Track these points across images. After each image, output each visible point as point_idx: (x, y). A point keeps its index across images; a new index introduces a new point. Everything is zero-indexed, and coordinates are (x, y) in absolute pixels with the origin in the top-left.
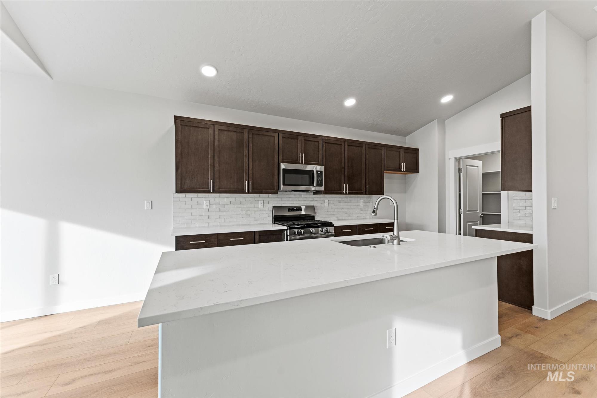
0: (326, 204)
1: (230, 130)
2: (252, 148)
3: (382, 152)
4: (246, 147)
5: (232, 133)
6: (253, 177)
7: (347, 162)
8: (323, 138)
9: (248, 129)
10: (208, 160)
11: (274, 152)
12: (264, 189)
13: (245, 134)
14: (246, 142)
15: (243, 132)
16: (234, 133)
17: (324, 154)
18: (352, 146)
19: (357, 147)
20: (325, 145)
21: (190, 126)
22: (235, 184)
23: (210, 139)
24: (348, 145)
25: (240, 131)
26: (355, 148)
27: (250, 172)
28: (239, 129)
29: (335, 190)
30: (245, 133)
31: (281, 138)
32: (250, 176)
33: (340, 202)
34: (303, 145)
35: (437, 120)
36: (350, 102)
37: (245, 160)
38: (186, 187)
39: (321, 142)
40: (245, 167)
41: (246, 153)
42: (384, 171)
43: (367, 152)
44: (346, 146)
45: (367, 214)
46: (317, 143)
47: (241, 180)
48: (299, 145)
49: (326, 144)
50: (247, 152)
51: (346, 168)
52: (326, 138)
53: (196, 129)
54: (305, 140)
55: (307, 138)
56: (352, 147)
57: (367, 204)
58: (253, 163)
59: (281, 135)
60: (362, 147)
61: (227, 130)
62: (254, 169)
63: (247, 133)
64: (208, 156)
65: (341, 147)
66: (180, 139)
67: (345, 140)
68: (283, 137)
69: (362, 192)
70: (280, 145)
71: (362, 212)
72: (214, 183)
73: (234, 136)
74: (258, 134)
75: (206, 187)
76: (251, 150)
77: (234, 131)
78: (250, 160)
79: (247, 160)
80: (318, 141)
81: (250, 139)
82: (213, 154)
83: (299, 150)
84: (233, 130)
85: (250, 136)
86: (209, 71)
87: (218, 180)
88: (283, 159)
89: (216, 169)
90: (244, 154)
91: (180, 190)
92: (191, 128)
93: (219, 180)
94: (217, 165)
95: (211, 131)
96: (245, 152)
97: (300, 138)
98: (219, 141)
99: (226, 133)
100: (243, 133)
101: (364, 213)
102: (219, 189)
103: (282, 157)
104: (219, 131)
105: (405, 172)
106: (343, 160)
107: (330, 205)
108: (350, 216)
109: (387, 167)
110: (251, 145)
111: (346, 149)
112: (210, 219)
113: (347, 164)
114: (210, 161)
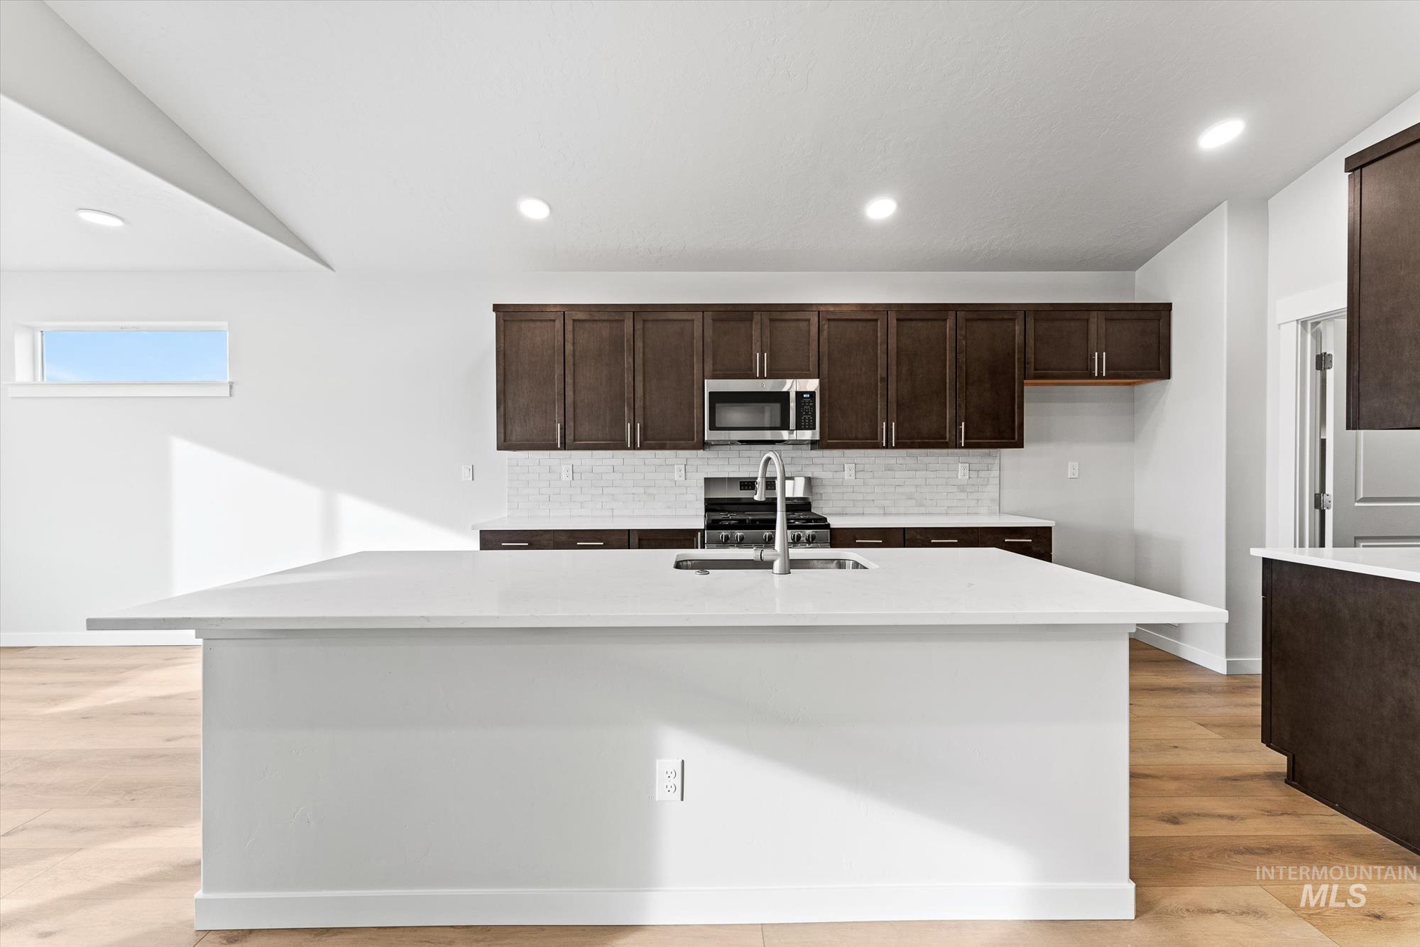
0: (848, 474)
1: (595, 318)
2: (641, 350)
3: (1018, 329)
4: (629, 350)
5: (600, 325)
6: (644, 415)
7: (894, 362)
8: (822, 309)
9: (634, 312)
10: (554, 384)
11: (692, 356)
12: (671, 440)
13: (628, 325)
14: (628, 341)
15: (622, 318)
16: (605, 324)
17: (824, 348)
18: (911, 320)
19: (930, 323)
20: (826, 326)
21: (521, 321)
22: (607, 429)
23: (558, 341)
24: (898, 320)
25: (617, 318)
26: (920, 324)
27: (639, 404)
28: (614, 314)
29: (857, 439)
30: (626, 321)
31: (709, 321)
32: (639, 412)
33: (889, 468)
34: (767, 333)
35: (1226, 202)
36: (881, 209)
37: (628, 378)
38: (514, 438)
39: (815, 319)
40: (628, 394)
41: (629, 363)
42: (1025, 381)
43: (963, 332)
44: (893, 322)
45: (980, 502)
46: (803, 325)
47: (618, 422)
48: (756, 334)
49: (833, 324)
50: (631, 360)
51: (893, 379)
52: (832, 309)
53: (532, 325)
54: (771, 320)
55: (775, 315)
56: (913, 324)
57: (982, 474)
58: (644, 385)
59: (708, 315)
60: (945, 320)
61: (589, 320)
62: (647, 397)
63: (632, 320)
64: (554, 376)
65: (877, 325)
66: (502, 348)
67: (888, 307)
68: (713, 320)
69: (943, 443)
70: (708, 340)
71: (963, 496)
72: (564, 429)
73: (605, 330)
74: (657, 320)
75: (551, 438)
76: (641, 355)
77: (604, 320)
78: (639, 378)
79: (631, 379)
80: (808, 318)
81: (638, 333)
82: (563, 372)
83: (755, 344)
84: (603, 318)
85: (639, 326)
86: (534, 210)
87: (572, 424)
88: (714, 371)
89: (569, 400)
90: (626, 366)
91: (505, 443)
92: (523, 325)
93: (574, 423)
94: (569, 393)
95: (559, 325)
96: (628, 360)
97: (757, 317)
98: (574, 344)
99: (587, 325)
100: (623, 320)
101: (969, 497)
102: (575, 440)
103: (711, 366)
104: (574, 324)
105: (1104, 378)
106: (881, 361)
107: (860, 475)
108: (921, 505)
109: (1035, 370)
110: (639, 344)
111: (893, 330)
112: (574, 502)
113: (893, 369)
114: (558, 386)
